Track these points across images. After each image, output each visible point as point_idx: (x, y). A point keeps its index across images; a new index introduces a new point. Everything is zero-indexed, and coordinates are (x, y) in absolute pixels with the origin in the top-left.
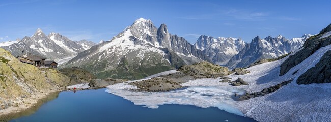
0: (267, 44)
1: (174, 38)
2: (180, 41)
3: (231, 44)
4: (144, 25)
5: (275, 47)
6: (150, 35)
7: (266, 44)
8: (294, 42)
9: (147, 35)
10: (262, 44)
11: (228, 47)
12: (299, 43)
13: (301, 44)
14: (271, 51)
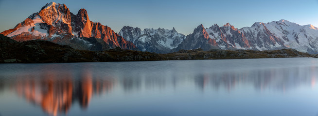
0: (213, 35)
1: (97, 26)
2: (104, 30)
3: (162, 37)
4: (56, 11)
5: (224, 37)
6: (65, 22)
7: (211, 34)
8: (245, 32)
9: (62, 23)
10: (207, 35)
11: (159, 41)
12: (251, 32)
13: (254, 34)
14: (220, 43)
